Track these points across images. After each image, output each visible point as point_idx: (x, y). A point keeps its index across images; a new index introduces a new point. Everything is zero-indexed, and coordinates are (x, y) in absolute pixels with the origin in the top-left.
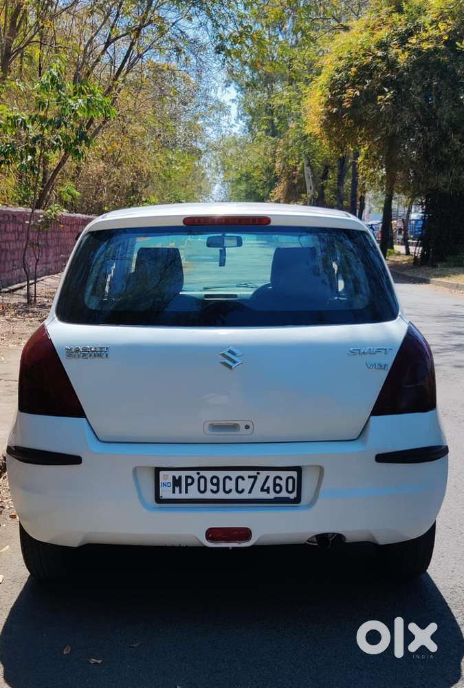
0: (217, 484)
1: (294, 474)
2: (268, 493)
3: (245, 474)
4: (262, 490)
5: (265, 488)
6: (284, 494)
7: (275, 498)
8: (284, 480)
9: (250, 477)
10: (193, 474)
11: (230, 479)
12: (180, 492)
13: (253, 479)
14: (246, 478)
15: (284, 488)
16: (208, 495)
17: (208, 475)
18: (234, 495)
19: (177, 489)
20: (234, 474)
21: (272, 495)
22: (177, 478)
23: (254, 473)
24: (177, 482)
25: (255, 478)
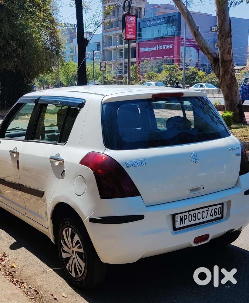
0: (195, 217)
1: (221, 206)
2: (212, 216)
3: (205, 210)
4: (211, 215)
5: (211, 214)
6: (218, 216)
7: (215, 218)
8: (218, 209)
9: (206, 211)
10: (187, 214)
11: (200, 213)
12: (183, 224)
13: (207, 211)
14: (205, 211)
15: (218, 213)
16: (193, 222)
17: (192, 213)
18: (201, 220)
19: (181, 222)
20: (201, 211)
21: (214, 217)
22: (181, 217)
23: (207, 209)
24: (181, 219)
25: (208, 210)
